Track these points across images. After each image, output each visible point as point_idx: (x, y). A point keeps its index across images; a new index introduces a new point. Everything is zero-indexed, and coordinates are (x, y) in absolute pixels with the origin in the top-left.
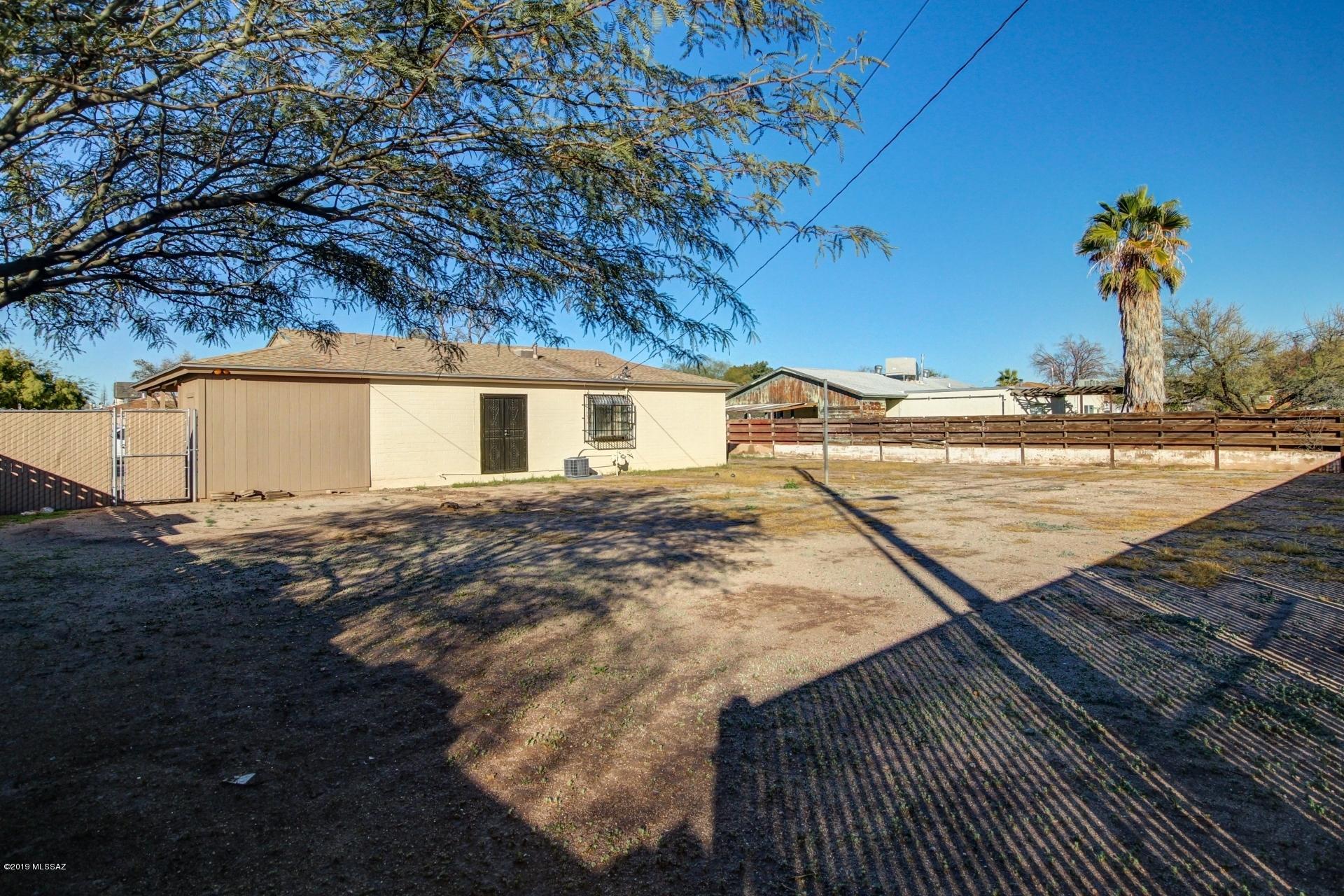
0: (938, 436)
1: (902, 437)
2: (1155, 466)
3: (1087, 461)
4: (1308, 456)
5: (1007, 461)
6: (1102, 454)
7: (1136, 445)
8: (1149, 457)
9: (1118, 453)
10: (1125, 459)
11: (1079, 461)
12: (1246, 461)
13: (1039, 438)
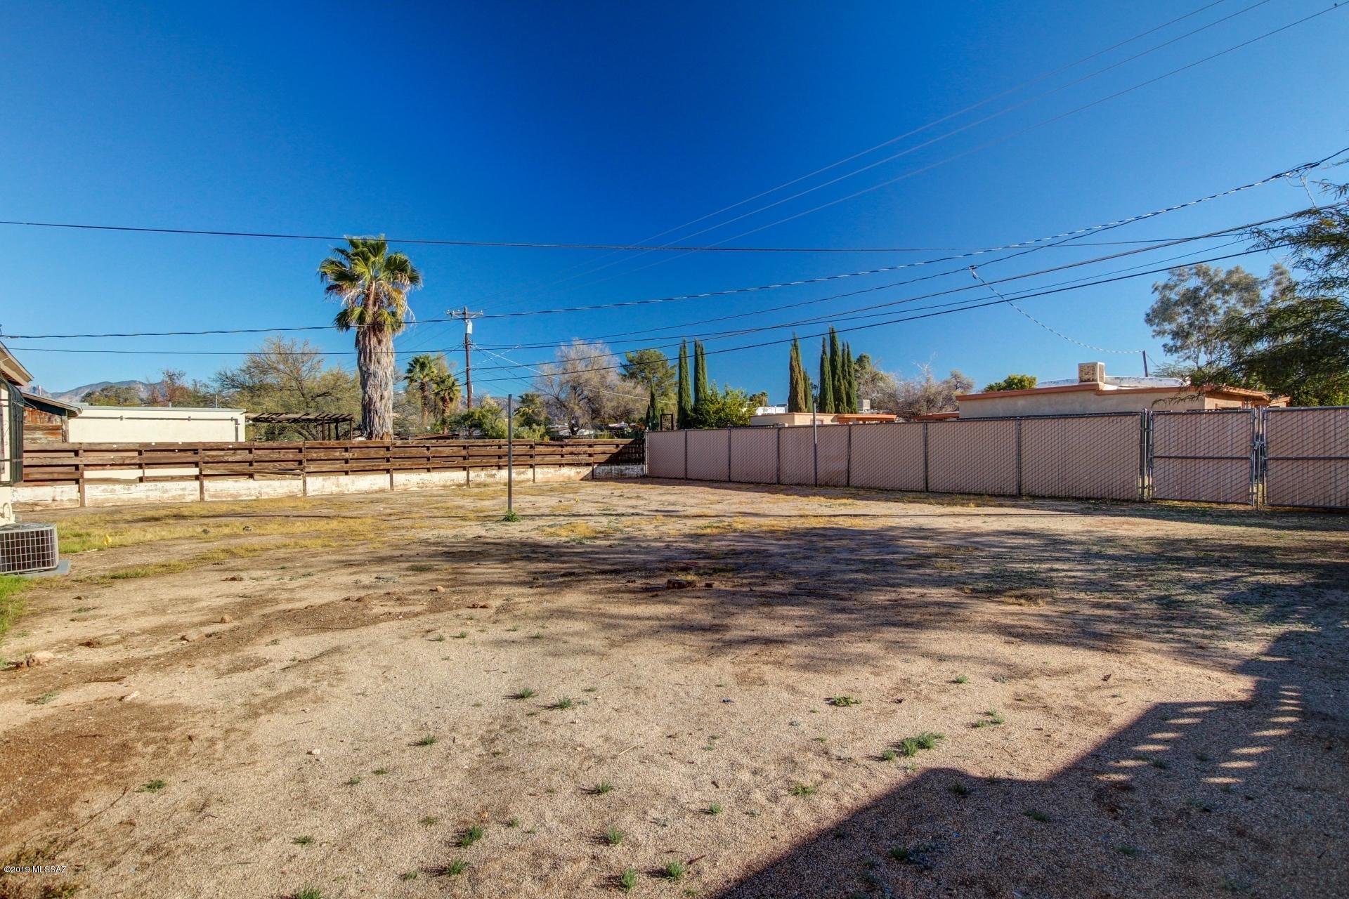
0: (290, 465)
1: (237, 467)
2: (497, 483)
3: (449, 483)
4: (578, 470)
5: (375, 488)
6: (460, 476)
7: (483, 467)
8: (493, 476)
9: (472, 474)
10: (478, 480)
11: (442, 483)
12: (550, 476)
13: (407, 464)
